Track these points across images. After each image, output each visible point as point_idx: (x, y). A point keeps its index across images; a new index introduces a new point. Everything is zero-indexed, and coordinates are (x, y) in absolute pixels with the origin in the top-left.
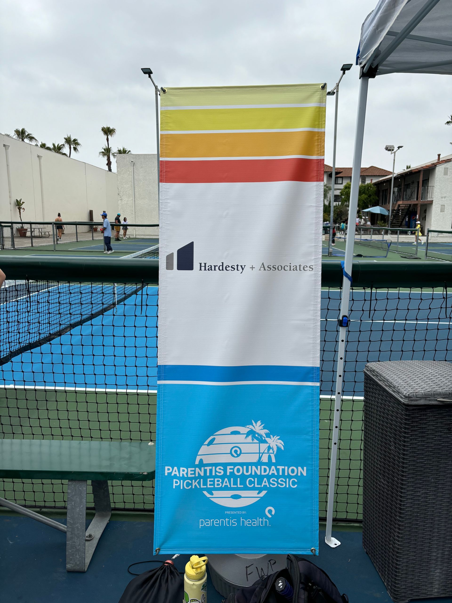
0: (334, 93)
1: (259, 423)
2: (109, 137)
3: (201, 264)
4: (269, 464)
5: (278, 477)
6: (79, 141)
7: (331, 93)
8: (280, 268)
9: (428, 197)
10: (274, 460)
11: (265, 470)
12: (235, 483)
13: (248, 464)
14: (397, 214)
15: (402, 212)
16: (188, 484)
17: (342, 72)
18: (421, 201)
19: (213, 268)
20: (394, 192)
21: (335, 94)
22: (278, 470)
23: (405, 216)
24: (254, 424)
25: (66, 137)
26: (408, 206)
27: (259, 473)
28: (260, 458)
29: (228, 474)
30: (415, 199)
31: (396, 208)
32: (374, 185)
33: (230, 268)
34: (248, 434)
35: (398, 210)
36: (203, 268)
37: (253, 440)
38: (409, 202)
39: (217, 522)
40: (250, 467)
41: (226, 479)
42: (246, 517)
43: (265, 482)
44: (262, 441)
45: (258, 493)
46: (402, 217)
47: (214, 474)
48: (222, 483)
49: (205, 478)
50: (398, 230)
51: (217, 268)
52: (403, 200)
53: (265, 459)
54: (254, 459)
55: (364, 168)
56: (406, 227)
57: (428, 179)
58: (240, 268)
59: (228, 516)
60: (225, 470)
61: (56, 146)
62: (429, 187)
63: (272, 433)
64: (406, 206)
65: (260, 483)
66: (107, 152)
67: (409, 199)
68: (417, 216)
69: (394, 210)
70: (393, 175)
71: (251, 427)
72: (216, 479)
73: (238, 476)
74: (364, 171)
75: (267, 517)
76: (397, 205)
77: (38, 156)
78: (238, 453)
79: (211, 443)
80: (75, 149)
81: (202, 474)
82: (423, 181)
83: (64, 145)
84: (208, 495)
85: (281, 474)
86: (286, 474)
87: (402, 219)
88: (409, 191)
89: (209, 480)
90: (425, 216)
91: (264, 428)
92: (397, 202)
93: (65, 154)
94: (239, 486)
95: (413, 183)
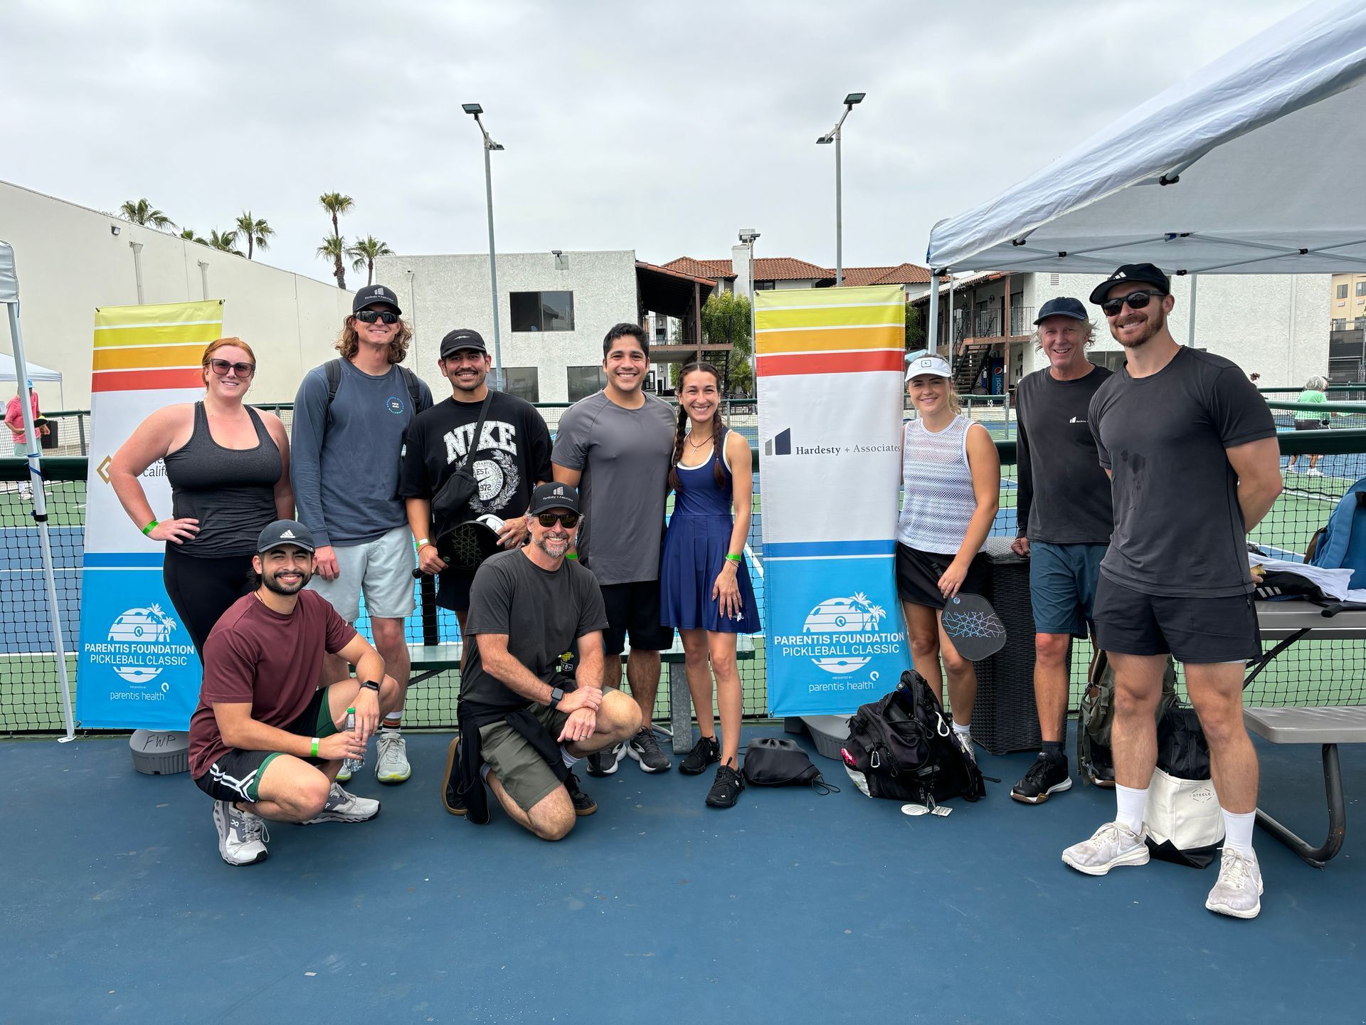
0: (831, 140)
1: (861, 594)
2: (339, 215)
3: (798, 448)
4: (873, 632)
5: (881, 644)
6: (270, 225)
7: (826, 139)
8: (874, 449)
9: (1024, 329)
10: (877, 629)
11: (869, 638)
12: (841, 651)
13: (852, 633)
14: (964, 364)
15: (974, 361)
16: (797, 651)
17: (846, 106)
18: (1009, 338)
19: (810, 452)
20: (955, 318)
21: (834, 142)
22: (881, 638)
23: (981, 368)
24: (857, 595)
25: (241, 217)
26: (986, 347)
27: (863, 641)
28: (864, 627)
29: (834, 642)
30: (999, 334)
31: (961, 353)
32: (913, 306)
33: (826, 451)
34: (851, 605)
35: (966, 356)
36: (800, 452)
37: (856, 610)
38: (986, 341)
39: (826, 687)
40: (854, 636)
41: (833, 647)
42: (851, 681)
43: (869, 649)
44: (865, 611)
45: (863, 660)
46: (975, 370)
47: (821, 643)
48: (829, 651)
49: (813, 646)
50: (969, 398)
51: (813, 451)
52: (974, 336)
53: (868, 628)
54: (859, 628)
55: (889, 268)
56: (984, 390)
57: (1022, 292)
58: (835, 450)
59: (835, 681)
60: (831, 639)
61: (220, 237)
62: (1024, 309)
63: (874, 602)
64: (982, 347)
65: (864, 650)
66: (334, 246)
67: (987, 334)
68: (1005, 366)
69: (958, 356)
70: (952, 286)
71: (854, 598)
72: (823, 648)
73: (844, 644)
74: (889, 274)
75: (871, 681)
76: (964, 345)
77: (200, 264)
78: (843, 622)
79: (817, 613)
80: (260, 241)
81: (810, 642)
82: (1011, 295)
83: (235, 233)
84: (817, 663)
85: (884, 641)
86: (889, 640)
87: (975, 375)
88: (985, 315)
89: (816, 648)
90: (1022, 366)
91: (867, 599)
92: (963, 341)
93: (238, 253)
94: (845, 653)
95: (992, 299)
